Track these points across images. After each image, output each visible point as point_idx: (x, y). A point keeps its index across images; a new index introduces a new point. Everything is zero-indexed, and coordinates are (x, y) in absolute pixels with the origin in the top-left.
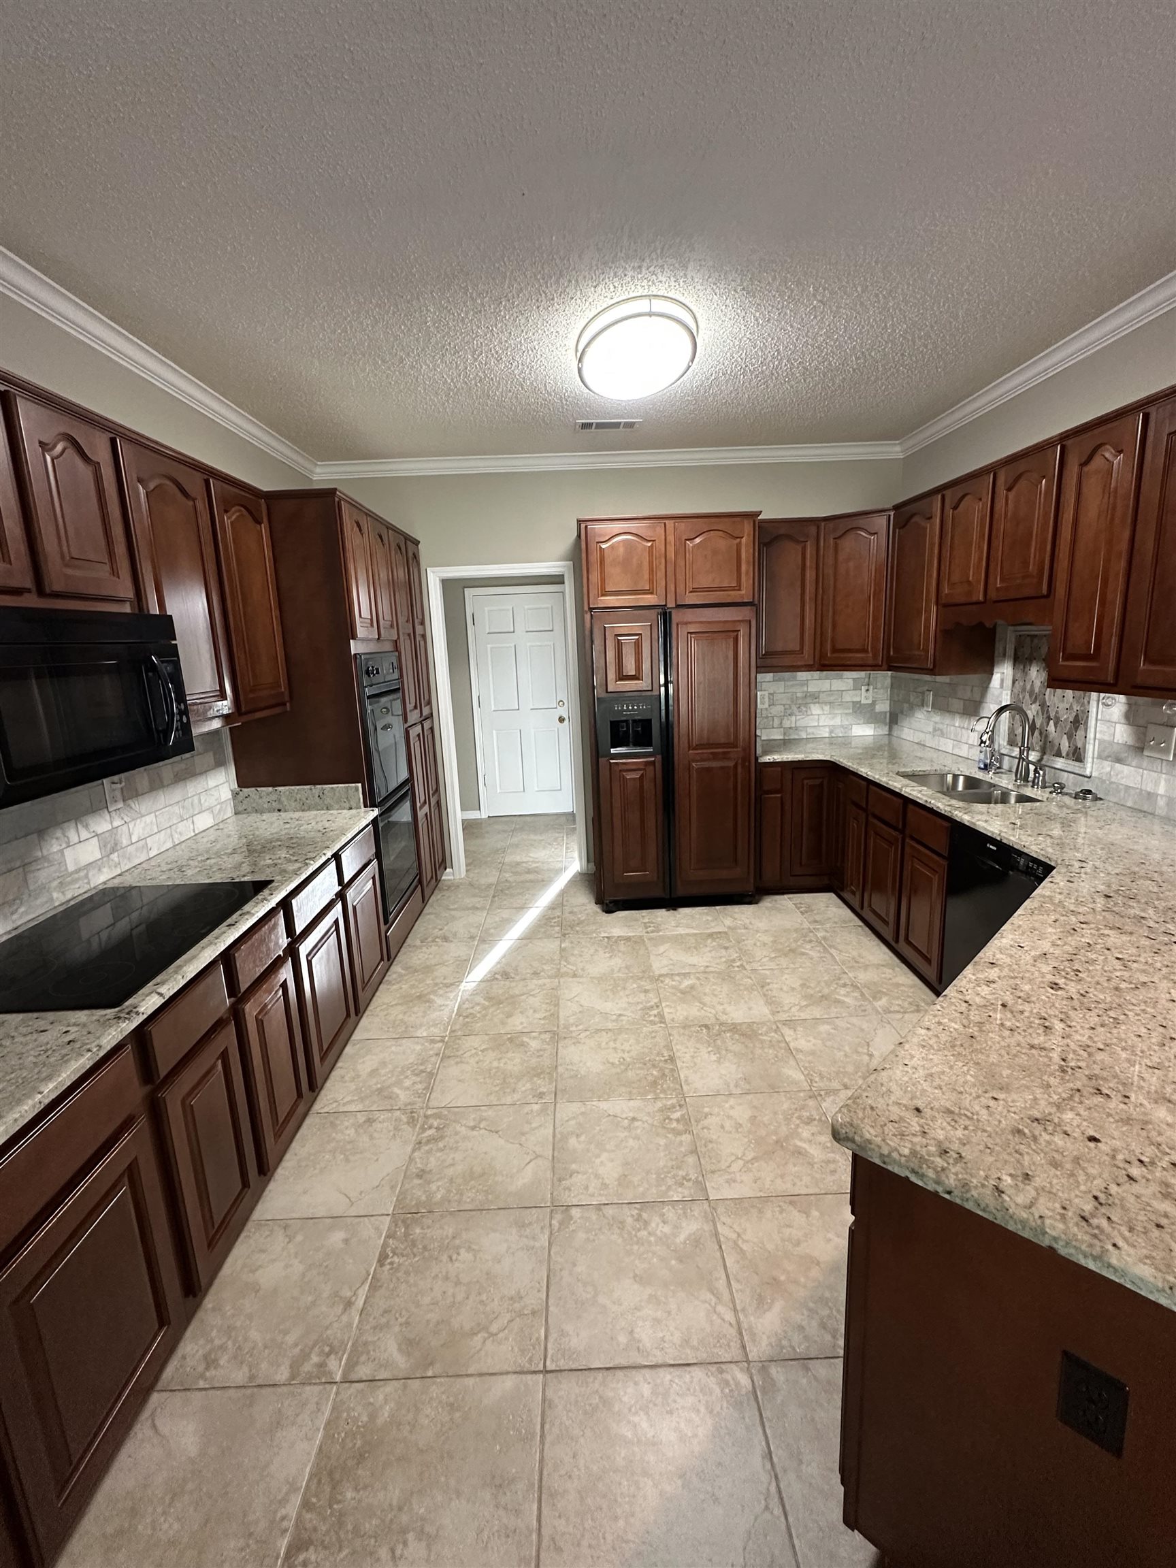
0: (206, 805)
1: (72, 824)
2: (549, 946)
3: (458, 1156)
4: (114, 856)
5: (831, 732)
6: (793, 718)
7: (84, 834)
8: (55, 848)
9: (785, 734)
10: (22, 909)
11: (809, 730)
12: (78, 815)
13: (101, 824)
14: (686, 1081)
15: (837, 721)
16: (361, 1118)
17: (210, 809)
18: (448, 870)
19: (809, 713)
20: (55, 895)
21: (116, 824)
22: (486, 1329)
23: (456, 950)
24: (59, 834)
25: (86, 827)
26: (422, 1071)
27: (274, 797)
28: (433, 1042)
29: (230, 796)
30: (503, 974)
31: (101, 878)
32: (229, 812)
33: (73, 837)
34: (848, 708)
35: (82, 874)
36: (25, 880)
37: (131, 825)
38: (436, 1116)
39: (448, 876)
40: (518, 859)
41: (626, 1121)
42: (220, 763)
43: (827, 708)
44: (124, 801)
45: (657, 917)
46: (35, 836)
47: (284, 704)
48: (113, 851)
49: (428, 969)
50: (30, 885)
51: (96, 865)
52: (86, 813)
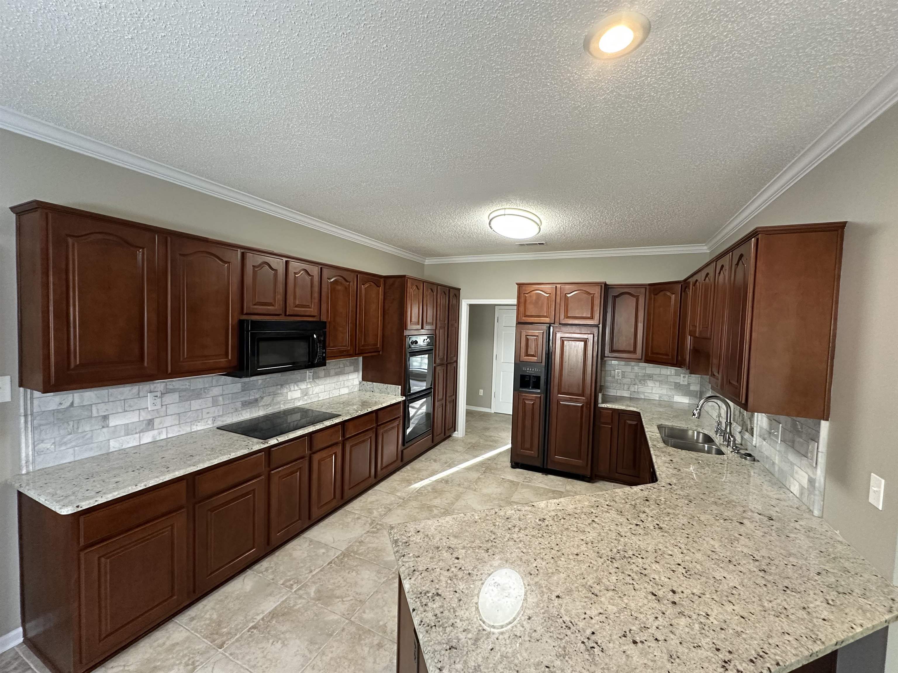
0: (347, 385)
1: (293, 384)
2: (475, 475)
3: (377, 541)
4: (306, 397)
5: (660, 397)
6: (636, 386)
7: (296, 388)
8: (285, 391)
9: (631, 394)
10: (270, 408)
11: (646, 394)
12: (296, 382)
13: (303, 386)
15: (664, 392)
16: (357, 516)
17: (348, 387)
18: (456, 432)
19: (646, 384)
20: (282, 406)
21: (308, 387)
22: (342, 598)
23: (436, 466)
24: (288, 386)
25: (298, 386)
26: (388, 508)
27: (372, 386)
28: (400, 498)
29: (358, 383)
30: (445, 481)
31: (299, 404)
32: (356, 389)
33: (292, 389)
34: (671, 385)
35: (292, 401)
36: (273, 399)
37: (314, 388)
38: (381, 525)
39: (455, 435)
40: (492, 434)
42: (356, 370)
43: (657, 384)
44: (313, 379)
45: (534, 476)
46: (279, 386)
47: (379, 352)
48: (306, 395)
49: (419, 471)
50: (275, 401)
51: (298, 399)
52: (299, 381)
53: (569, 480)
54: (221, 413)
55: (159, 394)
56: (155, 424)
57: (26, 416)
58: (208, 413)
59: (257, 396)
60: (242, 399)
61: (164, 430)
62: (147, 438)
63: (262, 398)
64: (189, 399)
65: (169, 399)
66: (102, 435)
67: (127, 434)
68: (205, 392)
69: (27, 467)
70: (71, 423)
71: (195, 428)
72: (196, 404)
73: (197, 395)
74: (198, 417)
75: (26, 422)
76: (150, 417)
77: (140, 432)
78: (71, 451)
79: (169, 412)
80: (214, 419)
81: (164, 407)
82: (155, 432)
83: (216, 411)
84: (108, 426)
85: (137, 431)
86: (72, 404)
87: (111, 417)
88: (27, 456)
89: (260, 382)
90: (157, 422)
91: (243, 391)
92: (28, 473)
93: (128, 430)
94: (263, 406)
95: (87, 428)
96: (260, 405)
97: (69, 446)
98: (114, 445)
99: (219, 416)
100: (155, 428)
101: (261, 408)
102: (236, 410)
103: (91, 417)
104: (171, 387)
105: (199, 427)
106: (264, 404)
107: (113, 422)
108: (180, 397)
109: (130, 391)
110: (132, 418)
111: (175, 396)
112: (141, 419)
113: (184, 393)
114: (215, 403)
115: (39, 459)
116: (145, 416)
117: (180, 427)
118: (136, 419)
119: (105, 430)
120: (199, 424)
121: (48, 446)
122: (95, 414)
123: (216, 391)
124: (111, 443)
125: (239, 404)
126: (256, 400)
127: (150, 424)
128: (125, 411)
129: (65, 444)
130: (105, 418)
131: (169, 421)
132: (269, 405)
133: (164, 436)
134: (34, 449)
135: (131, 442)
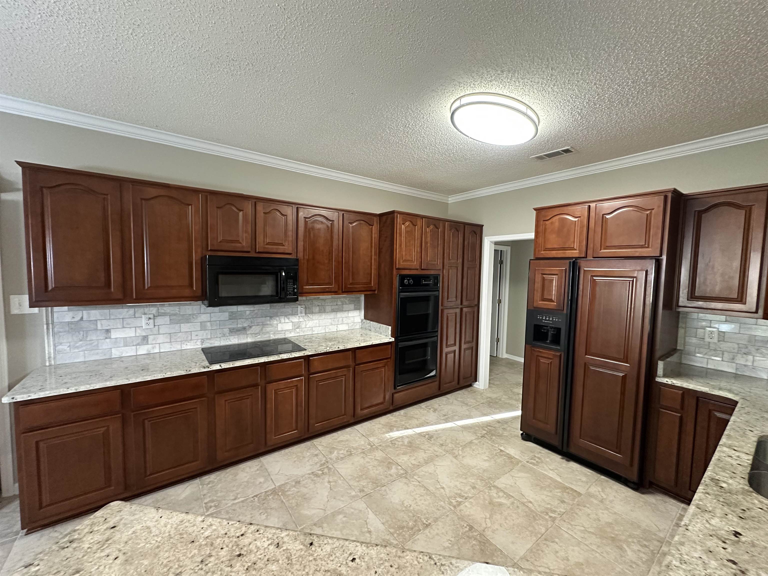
0: (346, 322)
1: (283, 317)
2: (468, 437)
3: (312, 486)
4: (298, 330)
7: (287, 321)
8: (275, 322)
10: (259, 337)
12: (286, 315)
13: (295, 319)
14: (416, 540)
17: (348, 324)
18: (477, 383)
20: (271, 336)
21: (300, 320)
23: (432, 416)
24: (278, 319)
25: (289, 319)
26: (351, 452)
27: (369, 325)
28: (369, 444)
29: (360, 321)
30: (430, 436)
31: (288, 335)
32: (358, 327)
33: (283, 320)
35: (283, 332)
36: (262, 329)
37: (307, 322)
38: (329, 469)
41: (366, 529)
42: (357, 308)
44: (306, 314)
45: (548, 457)
46: (269, 318)
47: (375, 291)
48: (297, 328)
50: (264, 331)
51: (290, 331)
52: (289, 315)
53: (603, 477)
54: (209, 337)
55: (151, 316)
56: (149, 340)
57: (48, 324)
58: (197, 335)
59: (245, 325)
60: (230, 326)
61: (157, 346)
62: (143, 350)
63: (250, 327)
64: (179, 322)
65: (159, 321)
66: (106, 344)
67: (126, 345)
68: (193, 318)
69: (50, 361)
70: (82, 332)
71: (184, 347)
72: (185, 327)
73: (187, 319)
74: (187, 338)
75: (48, 329)
76: (144, 334)
77: (136, 345)
78: (82, 353)
79: (161, 332)
80: (203, 341)
81: (157, 327)
82: (149, 346)
83: (203, 334)
84: (110, 338)
85: (135, 344)
86: (82, 318)
87: (112, 331)
88: (49, 353)
89: (248, 313)
90: (151, 338)
91: (230, 319)
92: (50, 365)
93: (126, 342)
94: (251, 334)
95: (94, 338)
96: (248, 332)
97: (80, 350)
98: (116, 353)
99: (207, 339)
100: (149, 343)
101: (250, 335)
102: (224, 335)
103: (96, 329)
104: (163, 311)
105: (189, 346)
106: (252, 332)
107: (114, 335)
108: (170, 320)
109: (127, 312)
110: (130, 333)
111: (167, 319)
112: (137, 335)
113: (174, 317)
114: (203, 327)
115: (58, 357)
116: (140, 332)
117: (171, 345)
118: (133, 334)
119: (108, 340)
120: (188, 343)
121: (65, 347)
122: (99, 327)
123: (204, 318)
124: (113, 351)
125: (226, 331)
126: (244, 328)
127: (145, 340)
128: (123, 327)
129: (77, 347)
130: (108, 331)
131: (161, 339)
132: (258, 334)
133: (157, 350)
134: (55, 350)
135: (129, 352)
